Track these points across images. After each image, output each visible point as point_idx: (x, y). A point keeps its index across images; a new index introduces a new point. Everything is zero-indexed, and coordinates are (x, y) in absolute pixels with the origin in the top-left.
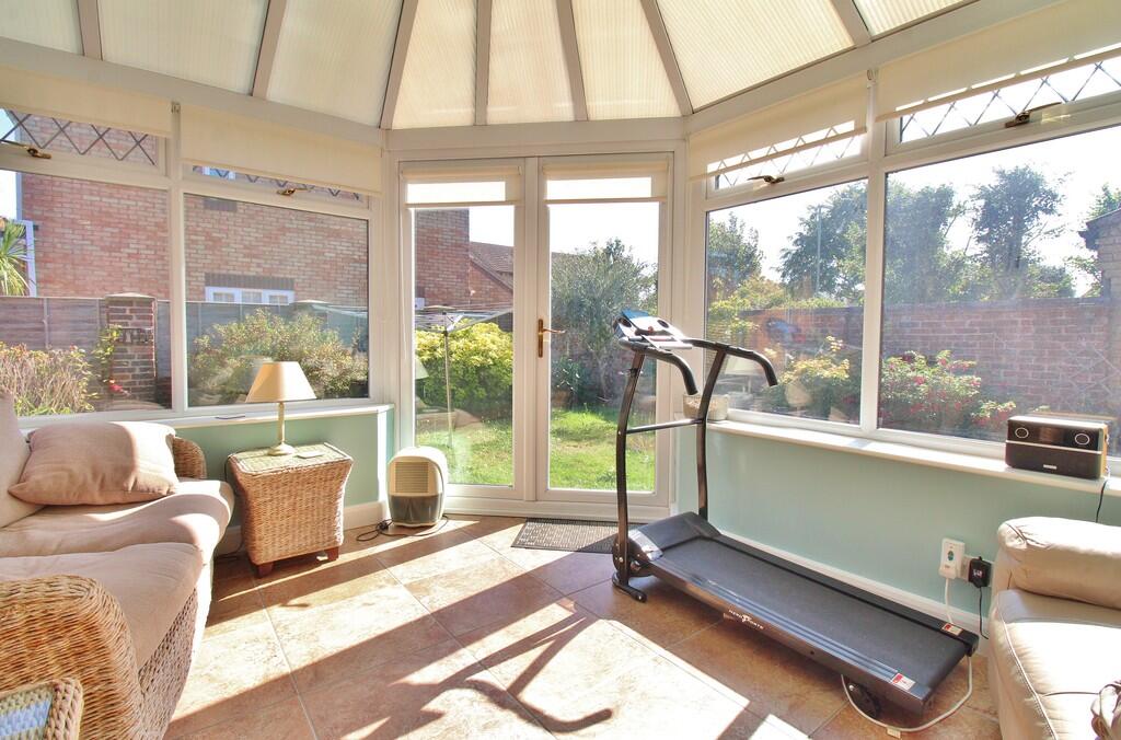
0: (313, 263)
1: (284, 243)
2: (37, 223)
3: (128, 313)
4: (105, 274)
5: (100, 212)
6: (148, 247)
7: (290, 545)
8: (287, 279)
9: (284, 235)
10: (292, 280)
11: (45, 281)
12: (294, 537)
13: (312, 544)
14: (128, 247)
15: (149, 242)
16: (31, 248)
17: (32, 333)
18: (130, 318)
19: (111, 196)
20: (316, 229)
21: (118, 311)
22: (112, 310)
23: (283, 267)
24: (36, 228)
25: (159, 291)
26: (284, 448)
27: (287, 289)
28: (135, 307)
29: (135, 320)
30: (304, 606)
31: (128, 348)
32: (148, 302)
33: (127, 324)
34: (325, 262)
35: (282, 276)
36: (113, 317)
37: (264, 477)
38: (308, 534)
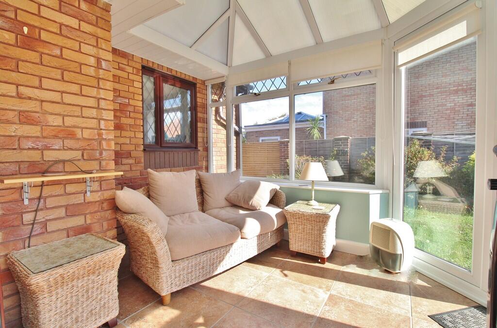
0: (439, 111)
1: (422, 104)
2: (327, 115)
3: (340, 144)
4: (346, 129)
5: (345, 106)
6: (361, 117)
7: (302, 247)
8: (423, 122)
9: (422, 99)
10: (426, 122)
11: (329, 134)
12: (303, 243)
13: (311, 251)
14: (354, 118)
15: (361, 115)
16: (325, 123)
17: (314, 152)
18: (341, 145)
19: (349, 100)
20: (441, 92)
21: (337, 143)
22: (335, 143)
23: (421, 116)
24: (326, 116)
25: (364, 134)
26: (313, 202)
27: (423, 127)
28: (343, 141)
29: (343, 146)
30: (286, 275)
31: (340, 157)
32: (347, 139)
33: (340, 148)
34: (447, 110)
35: (420, 121)
36: (335, 146)
37: (290, 213)
38: (310, 245)
